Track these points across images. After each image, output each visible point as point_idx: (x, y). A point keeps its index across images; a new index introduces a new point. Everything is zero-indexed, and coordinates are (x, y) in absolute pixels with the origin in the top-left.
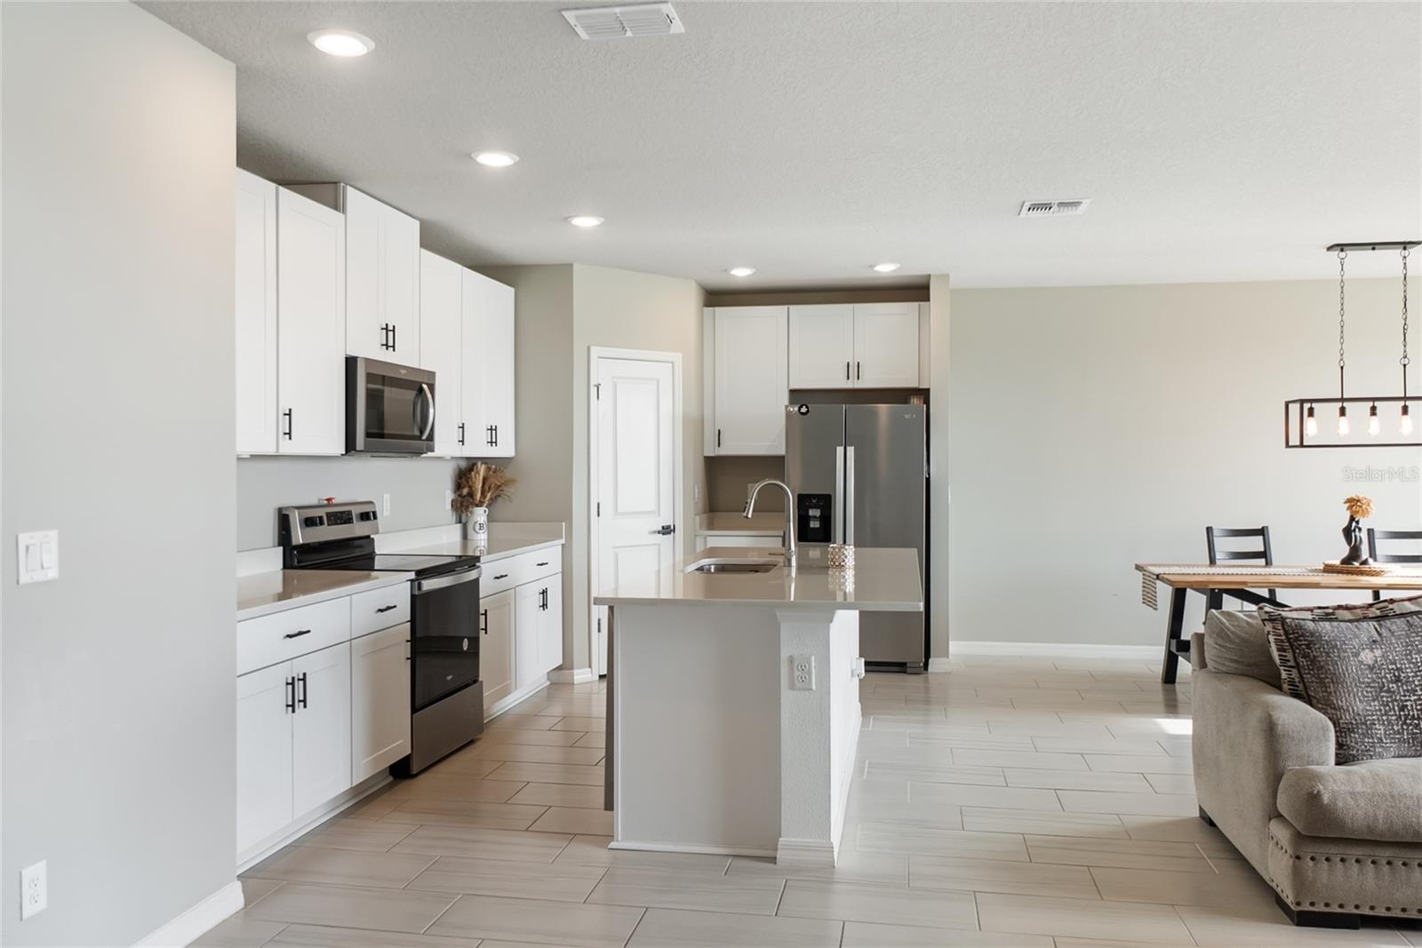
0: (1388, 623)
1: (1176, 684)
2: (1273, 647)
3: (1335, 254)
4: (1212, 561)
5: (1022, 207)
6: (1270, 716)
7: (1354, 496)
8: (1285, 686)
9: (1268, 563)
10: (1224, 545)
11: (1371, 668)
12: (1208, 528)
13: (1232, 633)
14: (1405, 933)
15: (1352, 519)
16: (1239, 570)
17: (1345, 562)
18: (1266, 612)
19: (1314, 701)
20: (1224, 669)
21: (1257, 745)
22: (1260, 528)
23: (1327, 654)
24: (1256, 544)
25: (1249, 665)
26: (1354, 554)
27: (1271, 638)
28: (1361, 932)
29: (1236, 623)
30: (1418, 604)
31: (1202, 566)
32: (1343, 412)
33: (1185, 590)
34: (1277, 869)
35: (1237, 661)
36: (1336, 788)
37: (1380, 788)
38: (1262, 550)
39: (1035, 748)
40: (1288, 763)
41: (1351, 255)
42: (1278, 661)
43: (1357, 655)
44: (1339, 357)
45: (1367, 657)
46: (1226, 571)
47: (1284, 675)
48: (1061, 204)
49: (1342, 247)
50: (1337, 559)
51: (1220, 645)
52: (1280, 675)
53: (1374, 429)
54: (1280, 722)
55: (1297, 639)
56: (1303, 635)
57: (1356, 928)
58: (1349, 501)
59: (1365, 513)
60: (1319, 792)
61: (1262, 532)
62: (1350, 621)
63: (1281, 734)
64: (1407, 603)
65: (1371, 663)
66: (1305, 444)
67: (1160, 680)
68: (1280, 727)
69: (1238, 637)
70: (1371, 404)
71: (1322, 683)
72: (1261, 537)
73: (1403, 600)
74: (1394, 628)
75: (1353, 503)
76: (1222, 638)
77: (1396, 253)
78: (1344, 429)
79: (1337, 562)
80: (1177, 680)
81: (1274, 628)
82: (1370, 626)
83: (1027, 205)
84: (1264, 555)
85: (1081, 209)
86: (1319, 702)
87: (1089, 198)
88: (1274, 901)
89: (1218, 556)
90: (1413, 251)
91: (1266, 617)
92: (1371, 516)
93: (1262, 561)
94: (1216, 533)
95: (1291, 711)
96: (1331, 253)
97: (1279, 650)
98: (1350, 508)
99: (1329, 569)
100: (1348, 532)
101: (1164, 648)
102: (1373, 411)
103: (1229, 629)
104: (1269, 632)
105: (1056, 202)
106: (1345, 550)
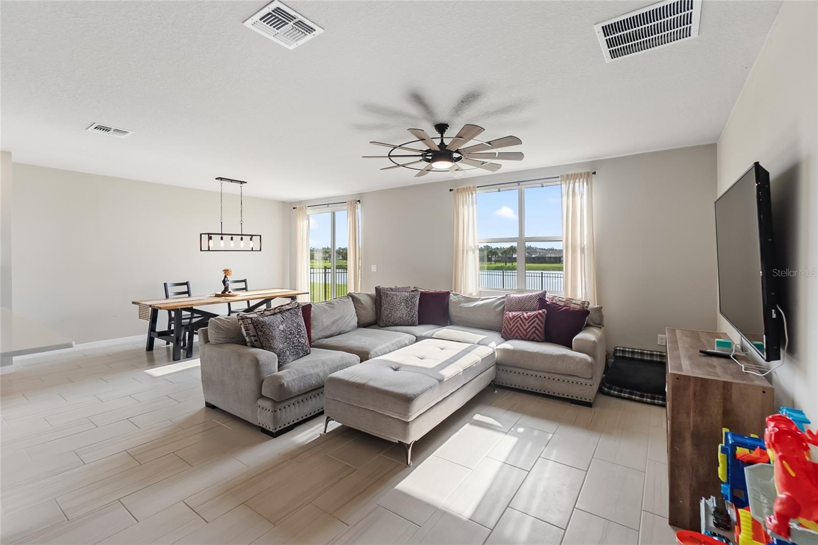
0: (284, 314)
1: (154, 350)
2: (243, 330)
3: (219, 181)
4: (167, 297)
5: (92, 125)
6: (256, 358)
7: (226, 269)
8: (249, 344)
9: (189, 296)
10: (172, 290)
11: (283, 331)
12: (165, 284)
13: (223, 326)
14: (307, 423)
15: (225, 277)
16: (178, 300)
17: (223, 292)
18: (241, 316)
19: (265, 348)
20: (220, 342)
21: (251, 372)
22: (186, 282)
23: (269, 329)
24: (184, 288)
25: (230, 338)
26: (226, 289)
27: (242, 326)
28: (295, 429)
29: (223, 322)
30: (290, 306)
31: (162, 299)
32: (222, 238)
33: (157, 310)
34: (264, 419)
35: (225, 338)
36: (288, 380)
37: (301, 375)
38: (187, 290)
39: (101, 400)
40: (264, 375)
41: (224, 182)
42: (245, 335)
43: (278, 327)
44: (220, 219)
45: (281, 327)
46: (174, 301)
47: (248, 340)
48: (116, 130)
49: (221, 179)
50: (219, 291)
51: (218, 333)
52: (246, 340)
53: (232, 245)
54: (261, 359)
55: (257, 325)
56: (260, 323)
57: (293, 429)
58: (225, 270)
59: (230, 274)
60: (283, 383)
61: (187, 284)
62: (270, 315)
63: (261, 364)
64: (287, 306)
65: (283, 329)
66: (210, 249)
67: (145, 350)
68: (261, 362)
69: (225, 328)
70: (231, 236)
71: (268, 340)
72: (186, 286)
73: (285, 305)
74: (287, 315)
75: (226, 271)
76: (218, 330)
77: (239, 185)
78: (222, 245)
79: (220, 293)
80: (154, 348)
81: (243, 322)
82: (279, 316)
83: (96, 125)
84: (188, 292)
85: (127, 135)
86: (267, 348)
87: (133, 131)
88: (260, 432)
89: (170, 294)
90: (244, 185)
91: (241, 318)
92: (232, 276)
93: (187, 295)
94: (168, 285)
95: (263, 355)
96: (217, 180)
97: (246, 330)
98: (225, 273)
99: (217, 296)
100: (224, 282)
101: (147, 335)
102: (232, 239)
103: (221, 325)
104: (241, 324)
105: (114, 128)
106: (223, 288)
